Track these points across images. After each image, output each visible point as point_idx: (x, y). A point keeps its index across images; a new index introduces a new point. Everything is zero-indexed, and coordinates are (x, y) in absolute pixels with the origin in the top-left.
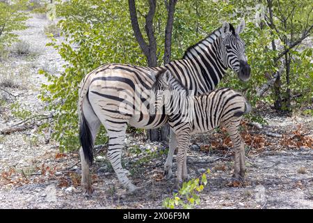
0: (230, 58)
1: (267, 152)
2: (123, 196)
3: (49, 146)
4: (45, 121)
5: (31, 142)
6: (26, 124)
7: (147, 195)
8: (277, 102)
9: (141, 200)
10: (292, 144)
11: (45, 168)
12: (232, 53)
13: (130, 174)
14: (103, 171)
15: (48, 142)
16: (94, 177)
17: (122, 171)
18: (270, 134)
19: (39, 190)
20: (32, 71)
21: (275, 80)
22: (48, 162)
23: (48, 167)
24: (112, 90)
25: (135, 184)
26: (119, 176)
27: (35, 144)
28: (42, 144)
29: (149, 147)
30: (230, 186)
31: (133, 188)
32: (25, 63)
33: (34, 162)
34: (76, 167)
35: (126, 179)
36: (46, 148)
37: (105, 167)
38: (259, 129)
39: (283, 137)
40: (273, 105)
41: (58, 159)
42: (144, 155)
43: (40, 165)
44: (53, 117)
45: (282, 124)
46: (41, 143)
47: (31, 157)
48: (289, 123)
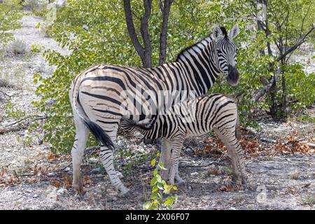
0: (221, 62)
1: (261, 157)
2: (115, 198)
3: (43, 147)
4: (39, 122)
5: (24, 143)
6: (20, 124)
7: (139, 197)
8: (273, 107)
9: (133, 202)
10: (286, 149)
11: (37, 168)
12: (222, 58)
13: (122, 176)
14: (96, 173)
15: (41, 143)
16: (87, 179)
17: (114, 172)
18: (264, 139)
19: (30, 191)
20: (28, 71)
21: (271, 85)
22: (41, 162)
23: (40, 168)
24: (102, 89)
25: (128, 187)
26: (111, 177)
27: (28, 144)
28: (36, 144)
29: (142, 150)
30: (223, 191)
31: (125, 190)
32: (21, 63)
33: (27, 163)
34: (68, 169)
35: (119, 181)
36: (39, 149)
37: (98, 169)
38: (253, 134)
39: (277, 143)
40: (269, 110)
41: (51, 160)
42: (137, 157)
43: (32, 166)
44: (47, 117)
45: (277, 130)
46: (34, 144)
47: (24, 158)
48: (284, 129)
